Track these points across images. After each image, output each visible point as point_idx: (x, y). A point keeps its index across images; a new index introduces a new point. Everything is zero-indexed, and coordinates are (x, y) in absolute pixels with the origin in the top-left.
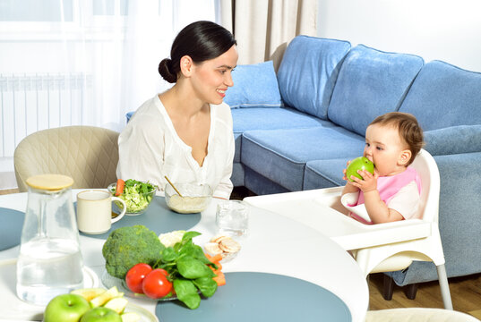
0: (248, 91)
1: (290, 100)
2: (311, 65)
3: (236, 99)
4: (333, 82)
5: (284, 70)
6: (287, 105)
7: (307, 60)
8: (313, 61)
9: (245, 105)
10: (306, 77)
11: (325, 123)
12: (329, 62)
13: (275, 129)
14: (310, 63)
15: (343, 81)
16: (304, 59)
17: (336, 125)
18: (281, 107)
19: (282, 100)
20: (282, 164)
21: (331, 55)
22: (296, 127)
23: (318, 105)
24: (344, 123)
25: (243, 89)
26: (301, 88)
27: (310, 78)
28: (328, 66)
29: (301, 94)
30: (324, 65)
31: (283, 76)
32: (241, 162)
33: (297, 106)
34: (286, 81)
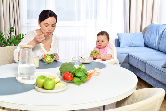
0: (133, 41)
1: (147, 44)
2: (154, 33)
3: (129, 44)
4: (160, 37)
5: (146, 35)
6: (146, 46)
7: (153, 31)
8: (154, 31)
9: (132, 46)
10: (152, 37)
11: (158, 51)
12: (159, 31)
13: (140, 52)
14: (154, 32)
15: (163, 37)
16: (152, 31)
17: (162, 52)
18: (145, 47)
19: (145, 44)
20: (140, 62)
21: (160, 29)
22: (147, 52)
23: (155, 45)
24: (163, 51)
25: (132, 41)
26: (151, 40)
27: (153, 37)
28: (159, 33)
29: (151, 42)
30: (158, 32)
31: (145, 37)
32: (129, 63)
33: (149, 46)
34: (146, 38)
